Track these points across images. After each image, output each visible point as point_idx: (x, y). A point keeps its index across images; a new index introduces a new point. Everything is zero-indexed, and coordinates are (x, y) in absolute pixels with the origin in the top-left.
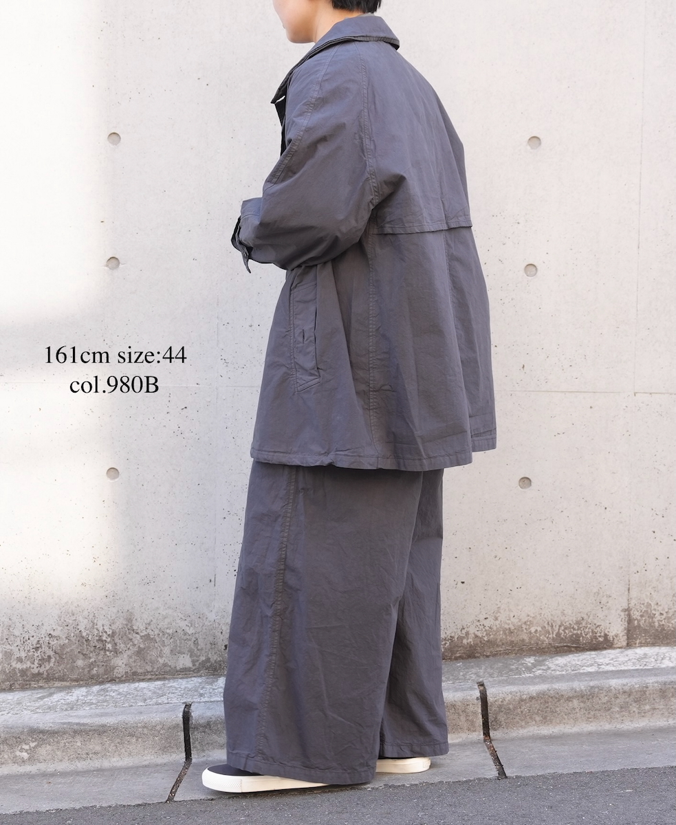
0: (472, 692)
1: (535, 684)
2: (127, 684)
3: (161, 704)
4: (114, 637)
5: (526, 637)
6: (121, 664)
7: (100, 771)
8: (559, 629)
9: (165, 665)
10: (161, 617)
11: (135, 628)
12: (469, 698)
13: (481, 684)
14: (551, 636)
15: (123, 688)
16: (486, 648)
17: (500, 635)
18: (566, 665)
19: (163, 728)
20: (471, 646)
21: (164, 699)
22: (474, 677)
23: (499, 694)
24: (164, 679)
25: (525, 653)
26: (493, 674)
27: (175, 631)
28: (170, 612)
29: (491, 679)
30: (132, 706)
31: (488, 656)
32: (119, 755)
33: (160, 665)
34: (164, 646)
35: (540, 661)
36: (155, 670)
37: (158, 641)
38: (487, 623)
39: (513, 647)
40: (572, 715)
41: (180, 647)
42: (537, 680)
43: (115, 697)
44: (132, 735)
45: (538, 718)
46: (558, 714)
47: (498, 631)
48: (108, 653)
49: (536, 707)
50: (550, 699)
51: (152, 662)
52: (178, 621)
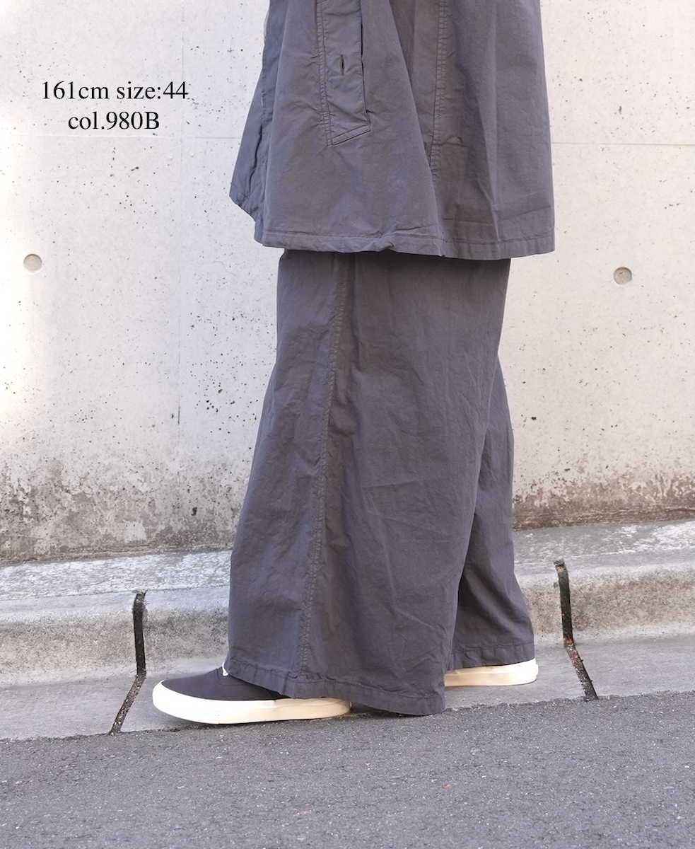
0: (546, 576)
1: (637, 564)
2: (53, 565)
3: (101, 593)
4: (34, 496)
5: (624, 497)
6: (44, 535)
7: (14, 688)
8: (672, 486)
9: (107, 537)
10: (101, 468)
11: (64, 483)
12: (542, 583)
13: (561, 565)
14: (660, 495)
15: (48, 570)
16: (567, 512)
17: (587, 493)
18: (681, 537)
19: (104, 628)
20: (545, 510)
21: (106, 586)
22: (550, 553)
23: (586, 578)
24: (107, 557)
25: (622, 520)
26: (577, 549)
27: (121, 487)
28: (115, 460)
29: (574, 557)
30: (60, 596)
31: (569, 525)
32: (42, 666)
33: (101, 537)
34: (106, 509)
35: (644, 532)
36: (93, 544)
37: (97, 502)
38: (569, 477)
39: (605, 511)
40: (690, 609)
41: (129, 511)
42: (641, 558)
43: (37, 583)
44: (60, 638)
45: (641, 613)
46: (671, 607)
47: (583, 488)
48: (25, 520)
49: (639, 598)
50: (660, 586)
51: (89, 533)
52: (126, 474)
